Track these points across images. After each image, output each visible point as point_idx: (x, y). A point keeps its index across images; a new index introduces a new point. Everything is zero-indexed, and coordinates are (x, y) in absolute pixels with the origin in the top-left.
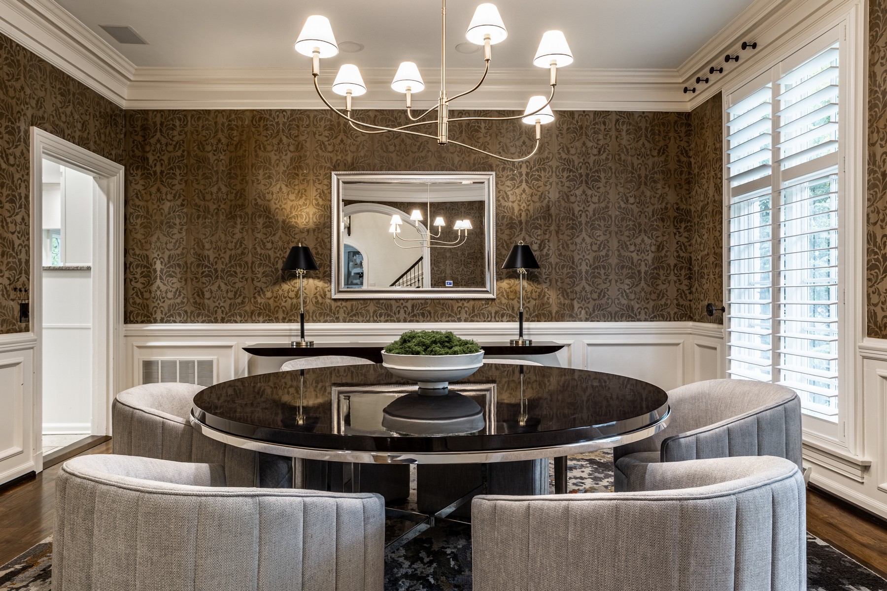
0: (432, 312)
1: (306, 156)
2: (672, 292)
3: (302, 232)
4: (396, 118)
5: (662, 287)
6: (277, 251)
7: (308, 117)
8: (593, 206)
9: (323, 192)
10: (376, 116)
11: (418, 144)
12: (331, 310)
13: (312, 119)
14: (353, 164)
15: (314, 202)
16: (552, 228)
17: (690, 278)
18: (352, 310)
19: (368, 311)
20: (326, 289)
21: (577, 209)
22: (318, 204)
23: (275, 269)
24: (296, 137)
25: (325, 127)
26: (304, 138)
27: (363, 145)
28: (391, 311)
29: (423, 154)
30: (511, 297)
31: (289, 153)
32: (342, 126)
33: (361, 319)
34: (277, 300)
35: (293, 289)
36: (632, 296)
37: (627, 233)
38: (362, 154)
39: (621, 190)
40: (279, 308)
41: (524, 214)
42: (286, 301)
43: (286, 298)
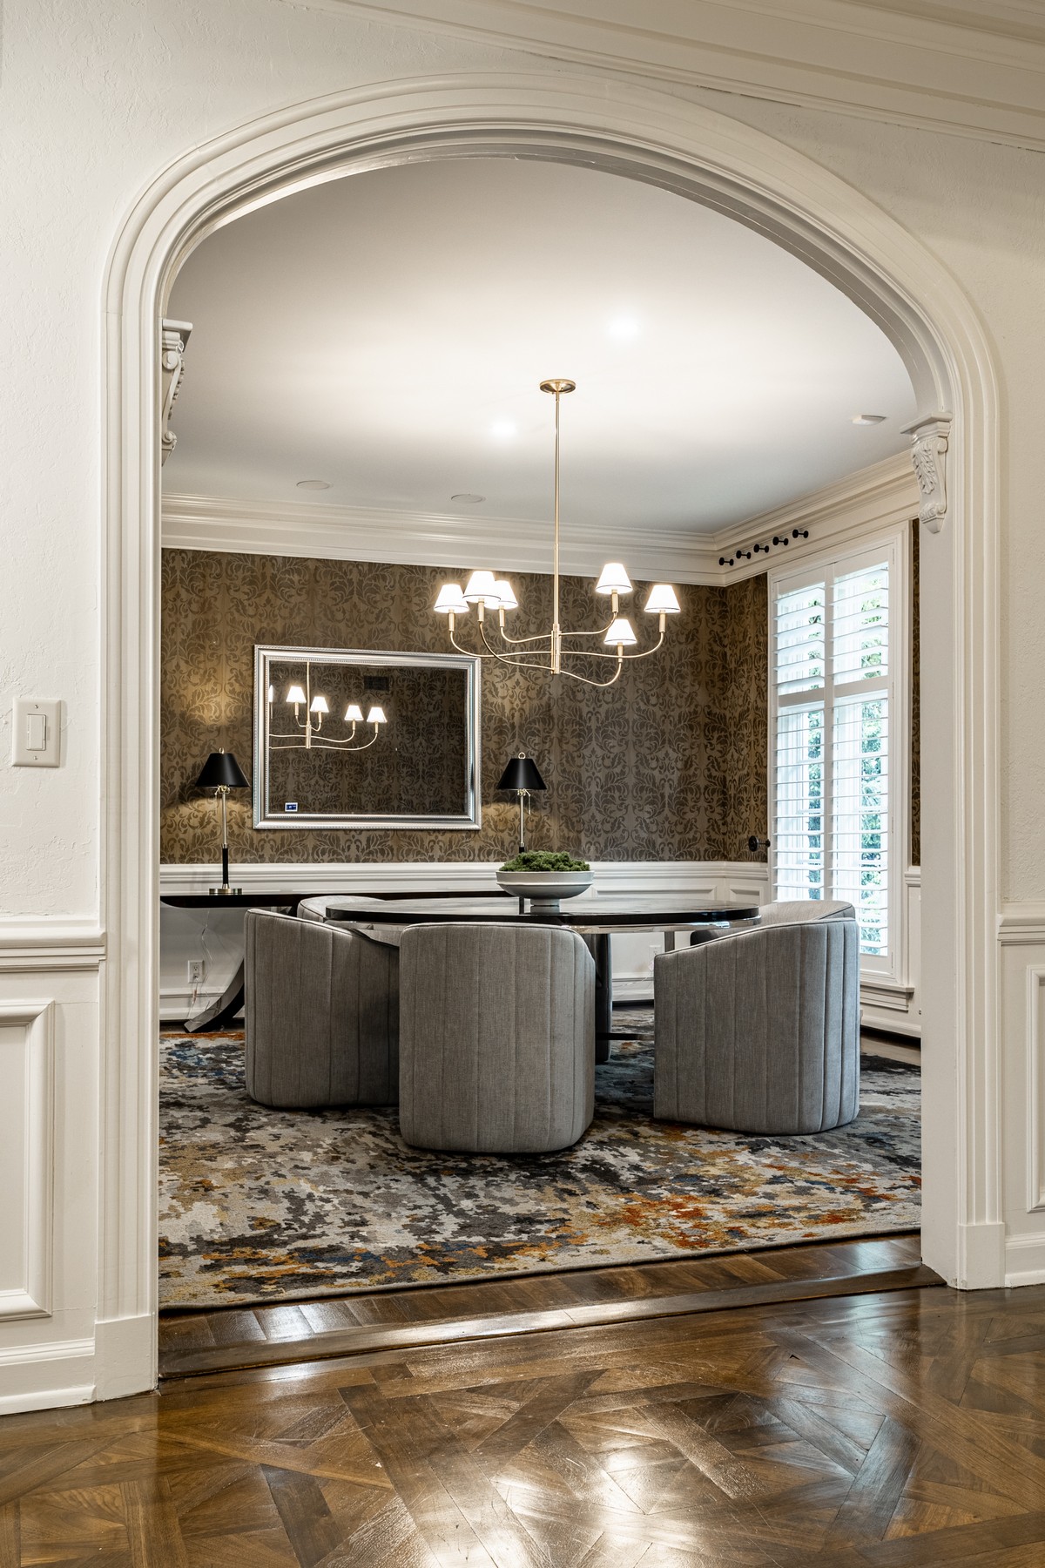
0: (395, 848)
1: (215, 620)
2: (702, 822)
3: (209, 730)
4: (345, 573)
5: (689, 816)
6: (172, 757)
7: (220, 563)
8: (605, 707)
9: (241, 674)
10: (317, 568)
11: (377, 611)
12: (252, 845)
13: (224, 566)
14: (284, 635)
15: (228, 688)
16: (554, 735)
17: (723, 805)
18: (283, 845)
19: (305, 846)
20: (246, 815)
21: (585, 710)
22: (233, 692)
23: (170, 784)
24: (200, 591)
25: (244, 579)
26: (213, 593)
27: (299, 609)
28: (338, 846)
29: (383, 626)
30: (500, 827)
31: (190, 614)
32: (268, 579)
33: (295, 857)
34: (172, 830)
35: (196, 813)
36: (654, 828)
37: (647, 744)
38: (298, 621)
39: (641, 686)
40: (175, 841)
41: (517, 714)
42: (185, 832)
43: (185, 826)
